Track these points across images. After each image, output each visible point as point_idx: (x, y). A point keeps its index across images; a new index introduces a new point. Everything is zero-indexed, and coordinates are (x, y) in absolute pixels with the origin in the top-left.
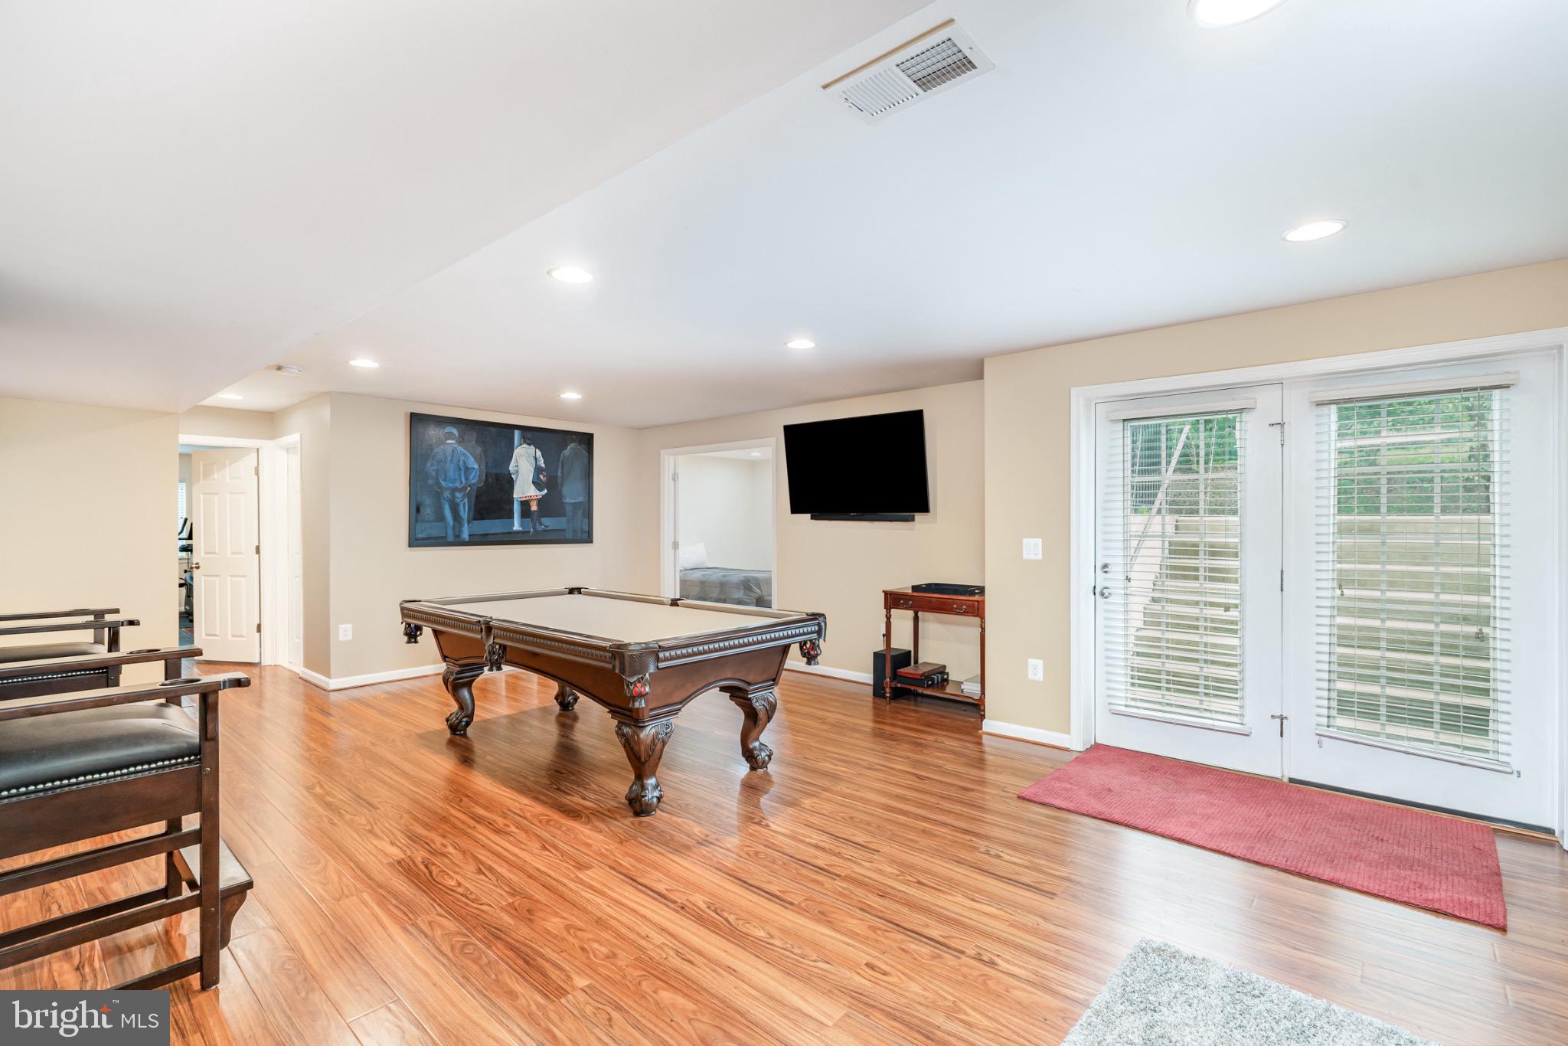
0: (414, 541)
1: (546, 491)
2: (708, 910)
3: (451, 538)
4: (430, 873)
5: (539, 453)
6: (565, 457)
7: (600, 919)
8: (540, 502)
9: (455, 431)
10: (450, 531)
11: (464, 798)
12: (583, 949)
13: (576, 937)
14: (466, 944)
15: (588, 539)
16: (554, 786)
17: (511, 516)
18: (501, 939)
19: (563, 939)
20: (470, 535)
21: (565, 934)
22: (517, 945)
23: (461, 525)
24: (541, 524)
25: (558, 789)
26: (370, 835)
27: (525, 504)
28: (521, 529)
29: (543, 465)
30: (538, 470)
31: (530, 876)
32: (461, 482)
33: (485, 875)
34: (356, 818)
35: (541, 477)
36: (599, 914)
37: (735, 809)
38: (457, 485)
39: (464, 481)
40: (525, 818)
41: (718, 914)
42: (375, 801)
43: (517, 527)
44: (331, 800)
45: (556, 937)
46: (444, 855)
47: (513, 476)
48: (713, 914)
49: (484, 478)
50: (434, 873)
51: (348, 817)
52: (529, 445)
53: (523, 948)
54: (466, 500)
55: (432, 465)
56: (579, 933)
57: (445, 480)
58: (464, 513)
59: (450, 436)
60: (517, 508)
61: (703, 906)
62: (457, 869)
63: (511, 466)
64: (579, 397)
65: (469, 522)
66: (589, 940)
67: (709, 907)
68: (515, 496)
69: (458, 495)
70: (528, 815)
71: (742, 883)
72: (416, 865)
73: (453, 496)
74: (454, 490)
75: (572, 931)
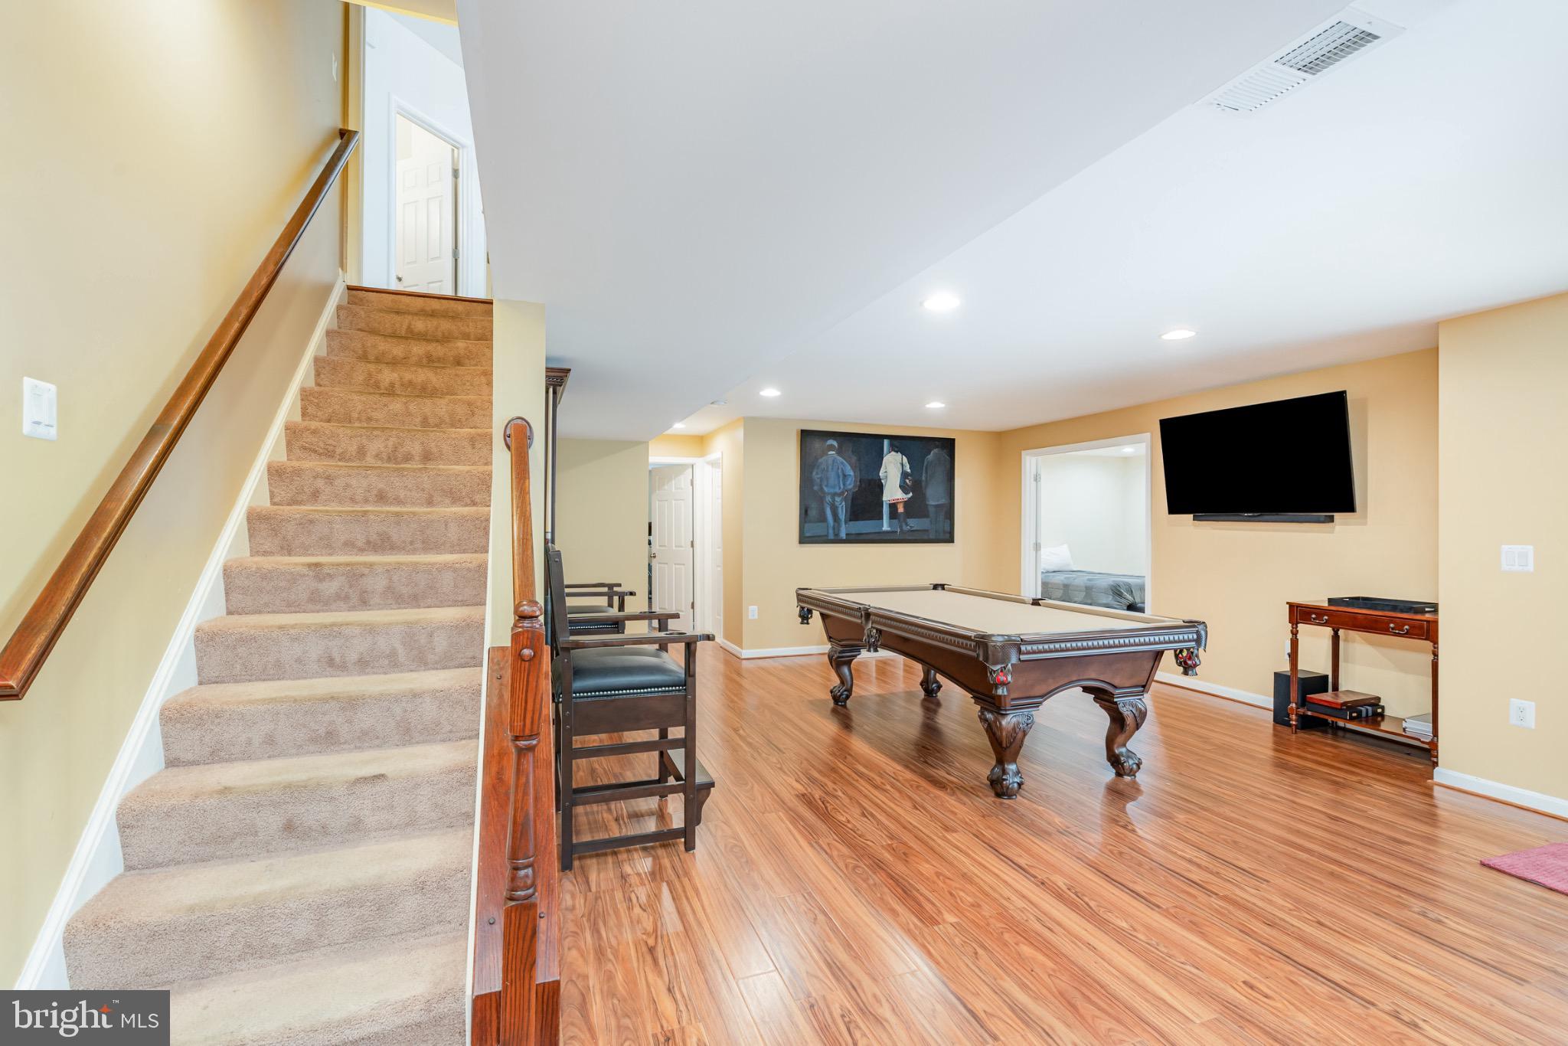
0: (804, 539)
1: (911, 494)
2: (1068, 891)
3: (831, 536)
4: (826, 808)
5: (905, 459)
6: (928, 462)
7: (965, 874)
8: (906, 504)
9: (835, 443)
10: (831, 531)
11: (848, 757)
12: (951, 894)
13: (944, 883)
14: (857, 867)
15: (950, 539)
16: (922, 759)
17: (881, 518)
18: (883, 869)
19: (934, 882)
20: (847, 534)
21: (935, 878)
22: (897, 877)
23: (839, 526)
24: (907, 525)
25: (926, 762)
26: (780, 772)
27: (893, 506)
28: (889, 529)
29: (909, 471)
30: (904, 475)
31: (905, 828)
32: (840, 488)
33: (867, 818)
34: (770, 757)
35: (907, 481)
36: (965, 871)
37: (1099, 809)
38: (837, 490)
39: (842, 486)
40: (898, 780)
41: (1078, 897)
42: (781, 747)
43: (886, 527)
44: (751, 741)
45: (928, 879)
46: (835, 797)
47: (883, 481)
48: (1075, 897)
49: (858, 483)
50: (829, 809)
51: (764, 755)
52: (897, 452)
53: (901, 880)
54: (844, 503)
55: (817, 474)
56: (947, 881)
57: (827, 486)
58: (842, 515)
59: (831, 448)
60: (886, 510)
61: (1064, 888)
62: (845, 809)
63: (881, 472)
64: (943, 405)
65: (846, 523)
66: (956, 888)
67: (1069, 889)
68: (884, 499)
69: (838, 499)
70: (901, 778)
71: (1104, 876)
72: (815, 800)
73: (834, 501)
74: (834, 495)
75: (941, 878)
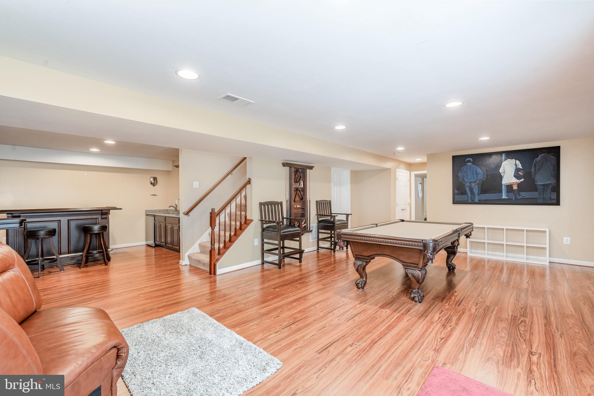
0: (455, 202)
1: (523, 180)
3: (470, 201)
5: (518, 162)
6: (536, 162)
8: (519, 185)
9: (471, 160)
10: (469, 199)
15: (557, 203)
17: (501, 192)
20: (479, 200)
23: (474, 196)
24: (520, 195)
27: (509, 187)
28: (507, 198)
29: (521, 167)
30: (517, 170)
32: (474, 179)
35: (520, 173)
38: (473, 180)
39: (475, 178)
43: (504, 197)
47: (501, 174)
49: (485, 176)
52: (512, 159)
54: (477, 186)
55: (461, 174)
57: (467, 179)
58: (476, 191)
59: (469, 161)
60: (504, 189)
63: (500, 170)
65: (478, 195)
68: (503, 183)
69: (472, 184)
73: (471, 185)
74: (471, 183)
